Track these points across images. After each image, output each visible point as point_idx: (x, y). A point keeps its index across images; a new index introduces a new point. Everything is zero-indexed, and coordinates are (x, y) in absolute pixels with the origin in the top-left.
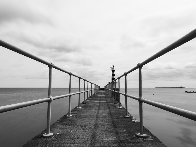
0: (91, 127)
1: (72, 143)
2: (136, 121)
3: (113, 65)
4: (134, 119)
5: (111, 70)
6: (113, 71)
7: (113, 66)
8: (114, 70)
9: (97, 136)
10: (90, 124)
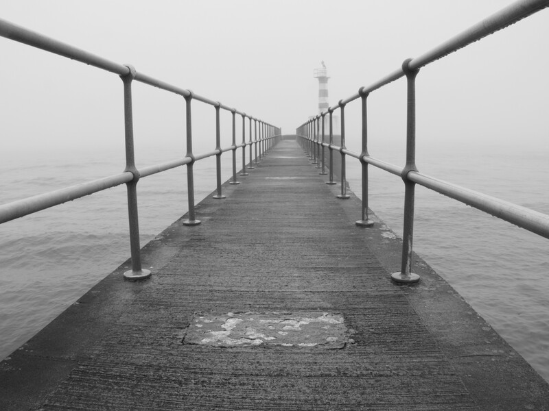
0: (256, 253)
1: (204, 298)
2: (391, 236)
3: (323, 63)
4: (386, 231)
5: (316, 76)
6: (323, 80)
7: (324, 66)
8: (328, 76)
9: (276, 281)
10: (254, 244)
